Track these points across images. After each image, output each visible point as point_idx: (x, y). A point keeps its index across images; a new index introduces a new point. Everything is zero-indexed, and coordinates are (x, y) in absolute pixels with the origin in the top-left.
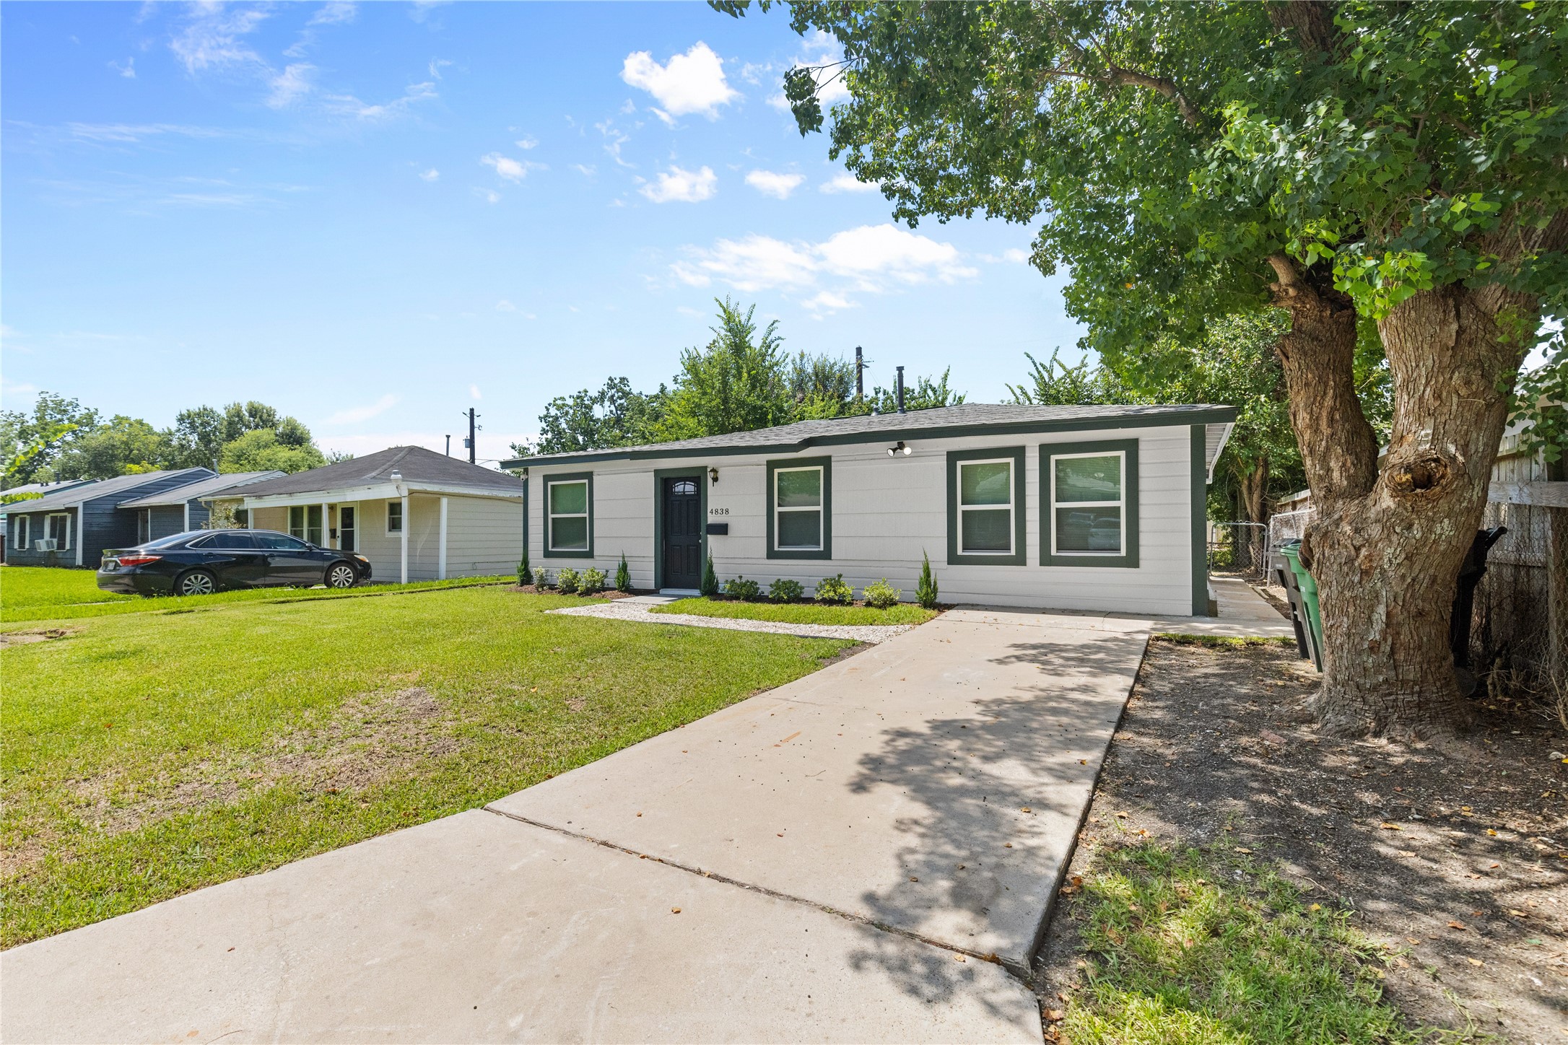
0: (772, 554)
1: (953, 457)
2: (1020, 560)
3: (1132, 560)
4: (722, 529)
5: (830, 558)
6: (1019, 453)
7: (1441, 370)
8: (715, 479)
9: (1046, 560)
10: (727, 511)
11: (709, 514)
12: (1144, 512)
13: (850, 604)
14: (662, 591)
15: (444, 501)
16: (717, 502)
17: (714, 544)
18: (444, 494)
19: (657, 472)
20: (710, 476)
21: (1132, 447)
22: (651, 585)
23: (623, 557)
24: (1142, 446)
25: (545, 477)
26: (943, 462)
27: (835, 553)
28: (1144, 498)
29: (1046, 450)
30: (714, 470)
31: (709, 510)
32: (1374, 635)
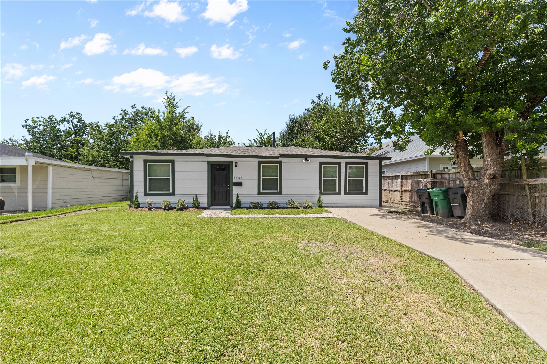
0: (259, 193)
1: (321, 164)
2: (339, 194)
3: (366, 193)
4: (239, 184)
5: (281, 194)
6: (339, 164)
7: (497, 158)
8: (236, 166)
9: (346, 194)
10: (241, 178)
11: (233, 179)
12: (369, 181)
13: (299, 208)
14: (210, 208)
15: (50, 169)
16: (236, 175)
17: (235, 190)
18: (50, 165)
19: (209, 162)
20: (234, 164)
21: (366, 164)
22: (206, 205)
23: (196, 195)
24: (369, 164)
25: (144, 160)
26: (318, 165)
27: (283, 192)
28: (369, 178)
29: (346, 164)
30: (236, 163)
31: (233, 177)
32: (483, 206)
